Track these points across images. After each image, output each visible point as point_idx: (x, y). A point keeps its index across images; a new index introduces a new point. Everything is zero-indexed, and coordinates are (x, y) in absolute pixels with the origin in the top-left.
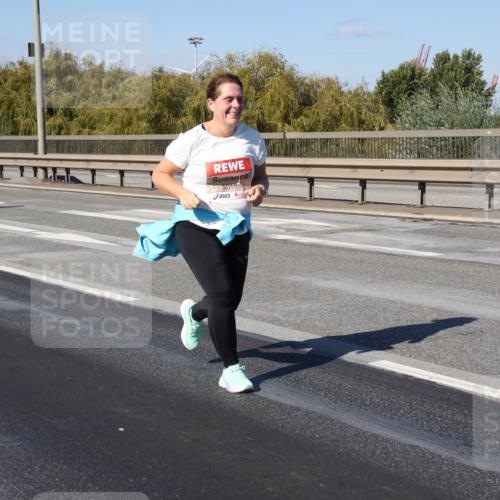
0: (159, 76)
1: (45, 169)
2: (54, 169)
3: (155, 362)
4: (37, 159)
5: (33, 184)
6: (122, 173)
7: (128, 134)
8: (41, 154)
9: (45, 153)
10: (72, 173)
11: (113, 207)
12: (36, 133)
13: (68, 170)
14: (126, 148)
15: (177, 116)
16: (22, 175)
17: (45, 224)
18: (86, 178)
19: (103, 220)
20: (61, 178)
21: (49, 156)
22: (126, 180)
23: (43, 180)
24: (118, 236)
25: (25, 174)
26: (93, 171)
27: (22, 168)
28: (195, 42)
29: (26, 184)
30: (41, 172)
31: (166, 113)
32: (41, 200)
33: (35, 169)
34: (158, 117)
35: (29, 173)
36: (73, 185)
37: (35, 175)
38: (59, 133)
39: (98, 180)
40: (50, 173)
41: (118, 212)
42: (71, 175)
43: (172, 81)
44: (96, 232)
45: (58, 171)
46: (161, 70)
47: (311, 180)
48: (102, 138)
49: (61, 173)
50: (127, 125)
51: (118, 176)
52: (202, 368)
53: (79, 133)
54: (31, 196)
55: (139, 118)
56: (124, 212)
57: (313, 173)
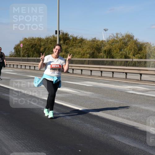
0: (94, 41)
3: (90, 130)
6: (82, 70)
7: (83, 58)
11: (79, 80)
14: (82, 62)
15: (99, 53)
18: (71, 71)
19: (75, 84)
22: (83, 72)
24: (80, 90)
26: (73, 69)
28: (105, 30)
31: (96, 52)
34: (93, 53)
39: (75, 72)
41: (80, 82)
43: (99, 43)
44: (73, 88)
46: (95, 38)
47: (141, 74)
48: (76, 59)
50: (83, 55)
51: (80, 71)
52: (105, 133)
55: (87, 53)
56: (82, 82)
57: (142, 72)
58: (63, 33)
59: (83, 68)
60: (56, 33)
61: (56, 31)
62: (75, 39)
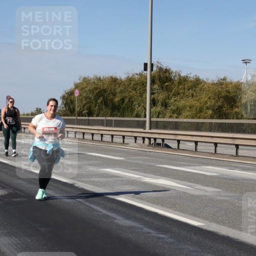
0: (222, 83)
1: (149, 139)
2: (155, 139)
4: (145, 133)
5: (142, 148)
6: (196, 143)
7: (199, 118)
8: (147, 130)
9: (150, 129)
10: (166, 142)
11: (190, 164)
12: (145, 117)
13: (163, 140)
14: (198, 127)
15: (232, 107)
16: (135, 142)
17: (148, 173)
18: (174, 145)
19: (184, 172)
20: (159, 144)
21: (153, 131)
22: (199, 147)
23: (148, 146)
24: (192, 182)
25: (138, 141)
26: (179, 141)
27: (136, 138)
28: (246, 62)
29: (137, 147)
30: (147, 140)
31: (226, 105)
32: (147, 158)
33: (144, 138)
34: (220, 107)
35: (140, 141)
36: (166, 149)
37: (143, 142)
38: (158, 117)
39: (182, 146)
40: (153, 141)
41: (193, 167)
42: (165, 143)
43: (230, 86)
44: (179, 179)
45: (157, 140)
46: (225, 79)
48: (185, 120)
49: (159, 141)
50: (199, 112)
51: (193, 144)
53: (170, 117)
54: (140, 155)
55: (208, 108)
56: (197, 168)
58: (161, 69)
59: (200, 138)
60: (146, 69)
61: (146, 65)
62: (183, 80)
